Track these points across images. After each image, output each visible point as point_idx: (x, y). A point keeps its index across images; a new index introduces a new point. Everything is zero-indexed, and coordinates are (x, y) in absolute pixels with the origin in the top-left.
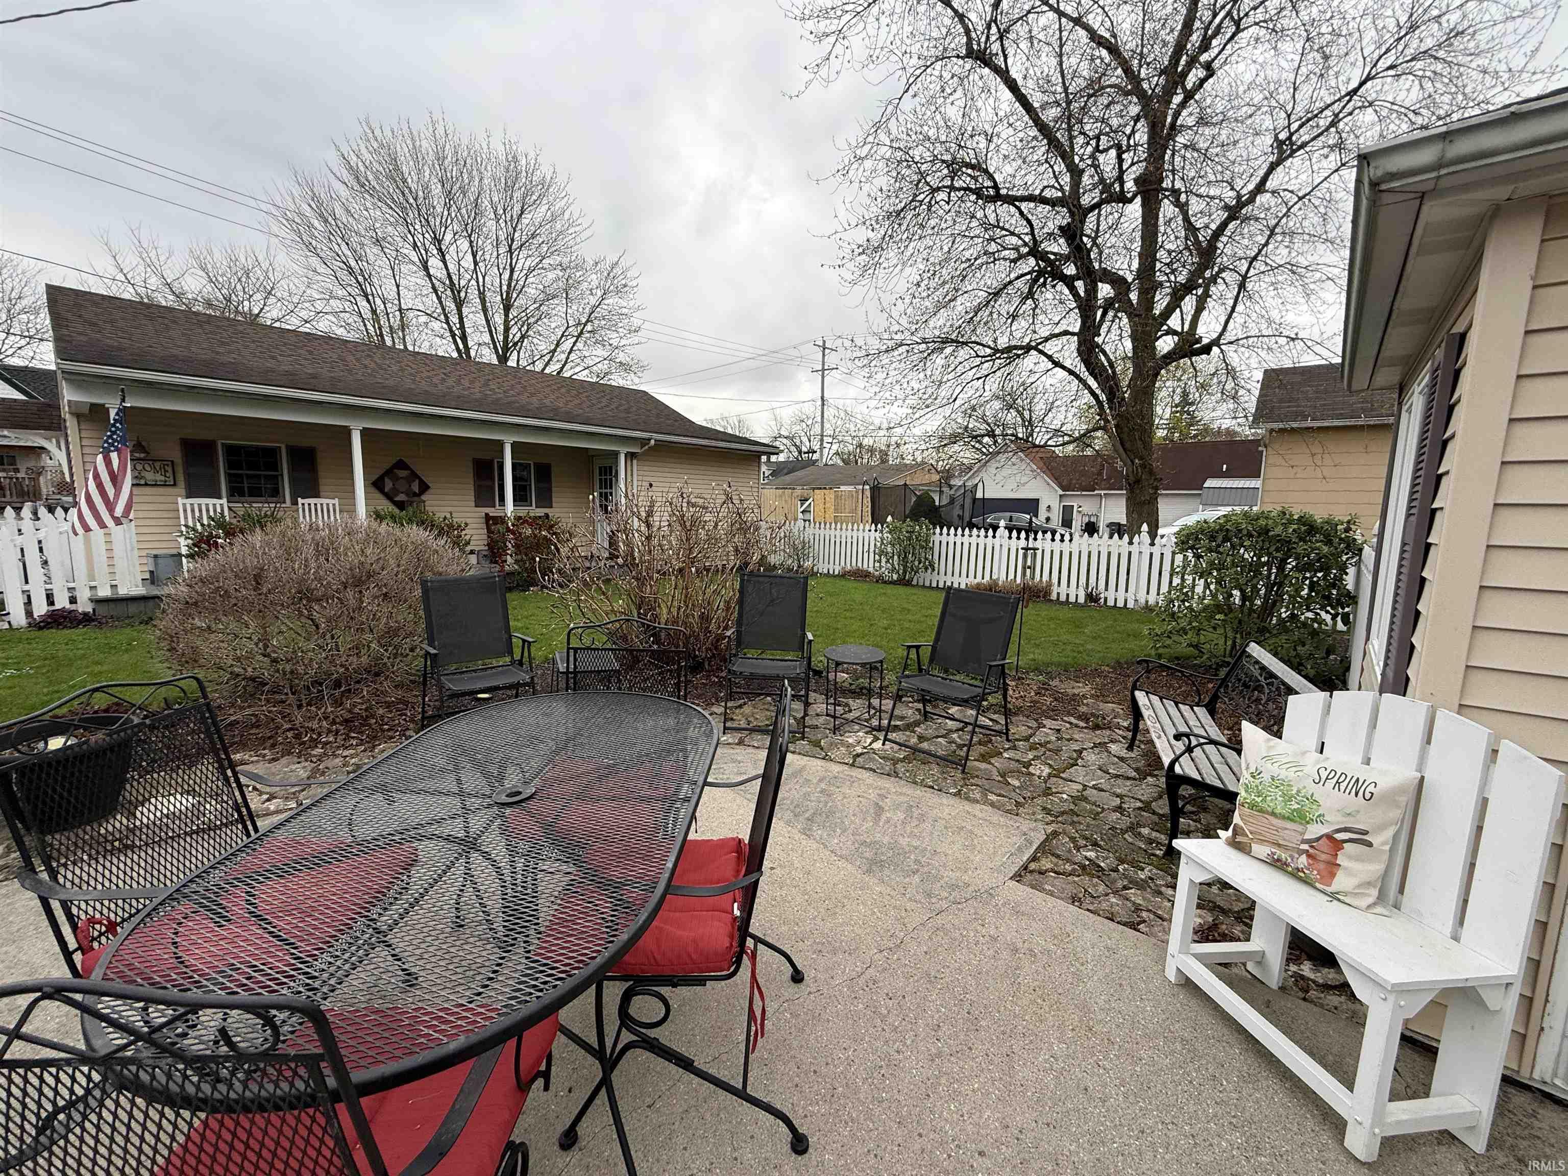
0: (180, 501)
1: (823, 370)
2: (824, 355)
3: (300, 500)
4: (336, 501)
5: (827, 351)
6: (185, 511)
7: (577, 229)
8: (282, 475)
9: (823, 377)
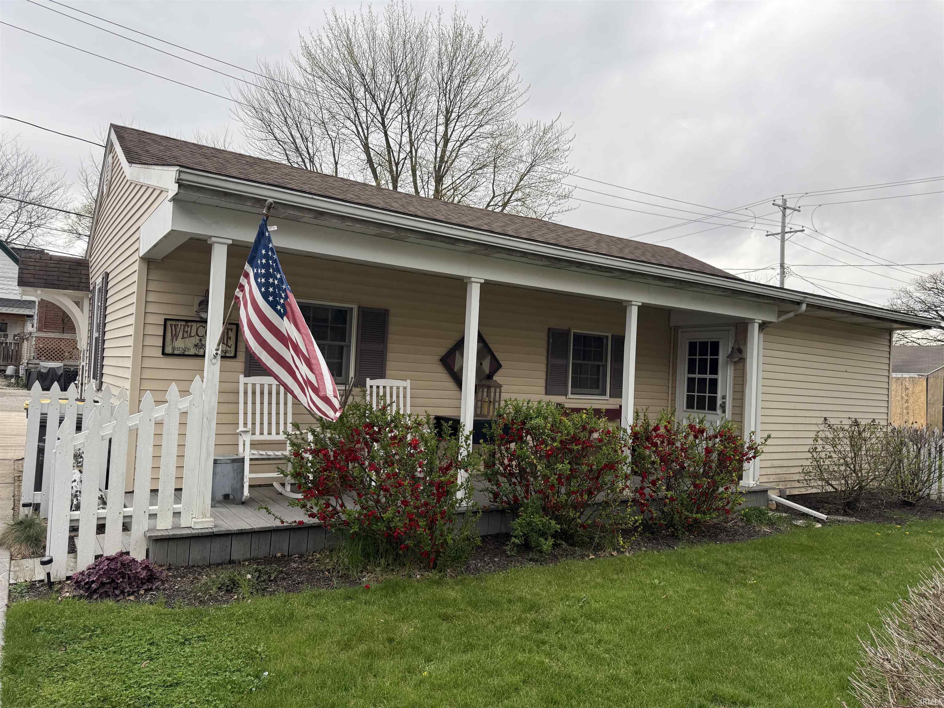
0: (242, 379)
1: (783, 233)
2: (784, 215)
3: (369, 382)
4: (408, 383)
5: (788, 211)
6: (246, 393)
7: (513, 95)
8: (349, 346)
9: (783, 241)
